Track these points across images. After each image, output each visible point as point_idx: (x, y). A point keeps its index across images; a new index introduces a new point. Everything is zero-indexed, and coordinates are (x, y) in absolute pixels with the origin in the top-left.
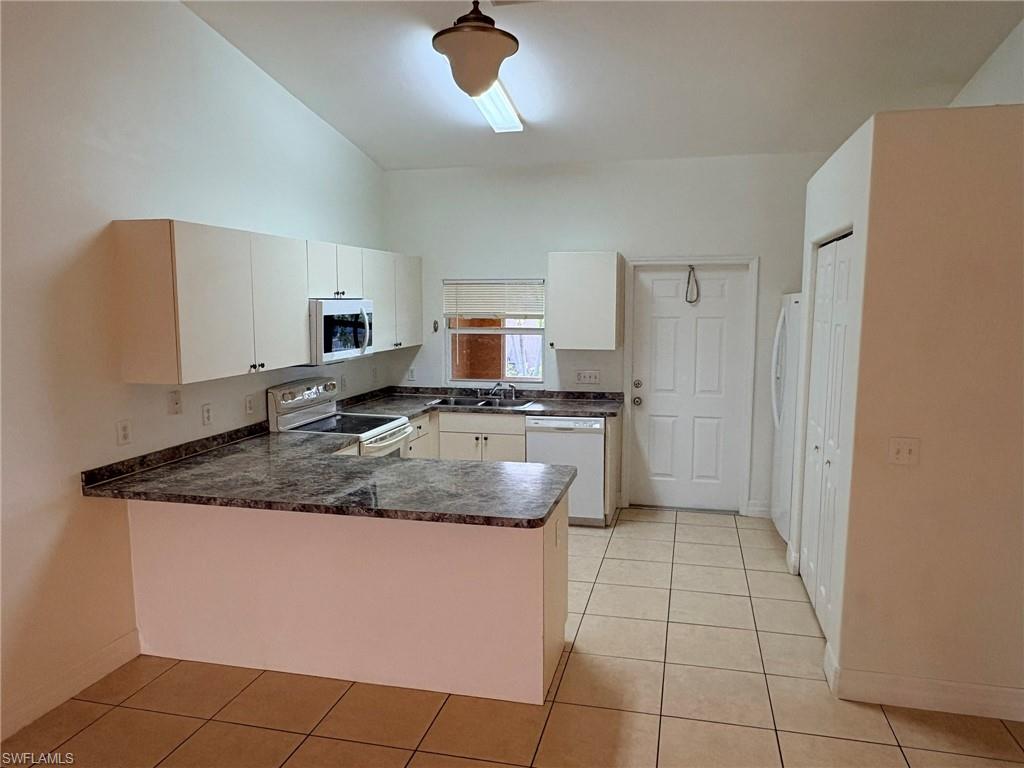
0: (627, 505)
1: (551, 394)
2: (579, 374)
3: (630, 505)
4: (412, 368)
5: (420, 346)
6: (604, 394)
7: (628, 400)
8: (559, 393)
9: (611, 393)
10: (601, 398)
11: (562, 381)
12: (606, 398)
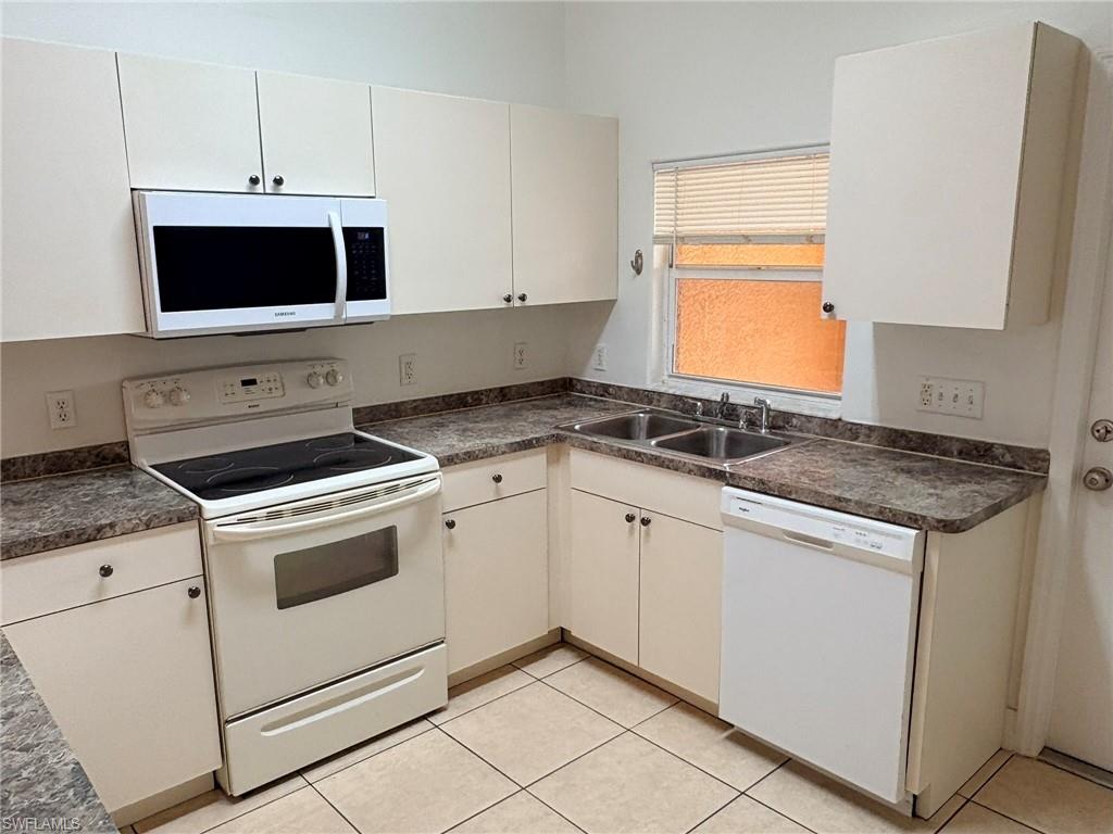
0: (1034, 753)
1: (854, 431)
2: (926, 388)
3: (1046, 750)
4: (601, 345)
5: (612, 303)
6: (989, 447)
7: (1060, 472)
8: (870, 428)
9: (1008, 448)
10: (980, 457)
11: (883, 401)
12: (994, 459)
